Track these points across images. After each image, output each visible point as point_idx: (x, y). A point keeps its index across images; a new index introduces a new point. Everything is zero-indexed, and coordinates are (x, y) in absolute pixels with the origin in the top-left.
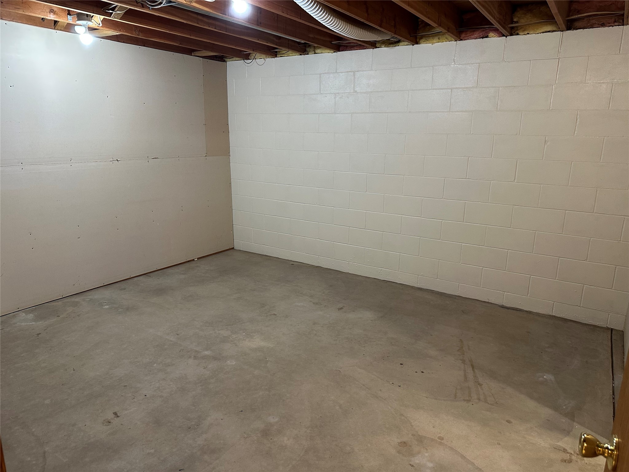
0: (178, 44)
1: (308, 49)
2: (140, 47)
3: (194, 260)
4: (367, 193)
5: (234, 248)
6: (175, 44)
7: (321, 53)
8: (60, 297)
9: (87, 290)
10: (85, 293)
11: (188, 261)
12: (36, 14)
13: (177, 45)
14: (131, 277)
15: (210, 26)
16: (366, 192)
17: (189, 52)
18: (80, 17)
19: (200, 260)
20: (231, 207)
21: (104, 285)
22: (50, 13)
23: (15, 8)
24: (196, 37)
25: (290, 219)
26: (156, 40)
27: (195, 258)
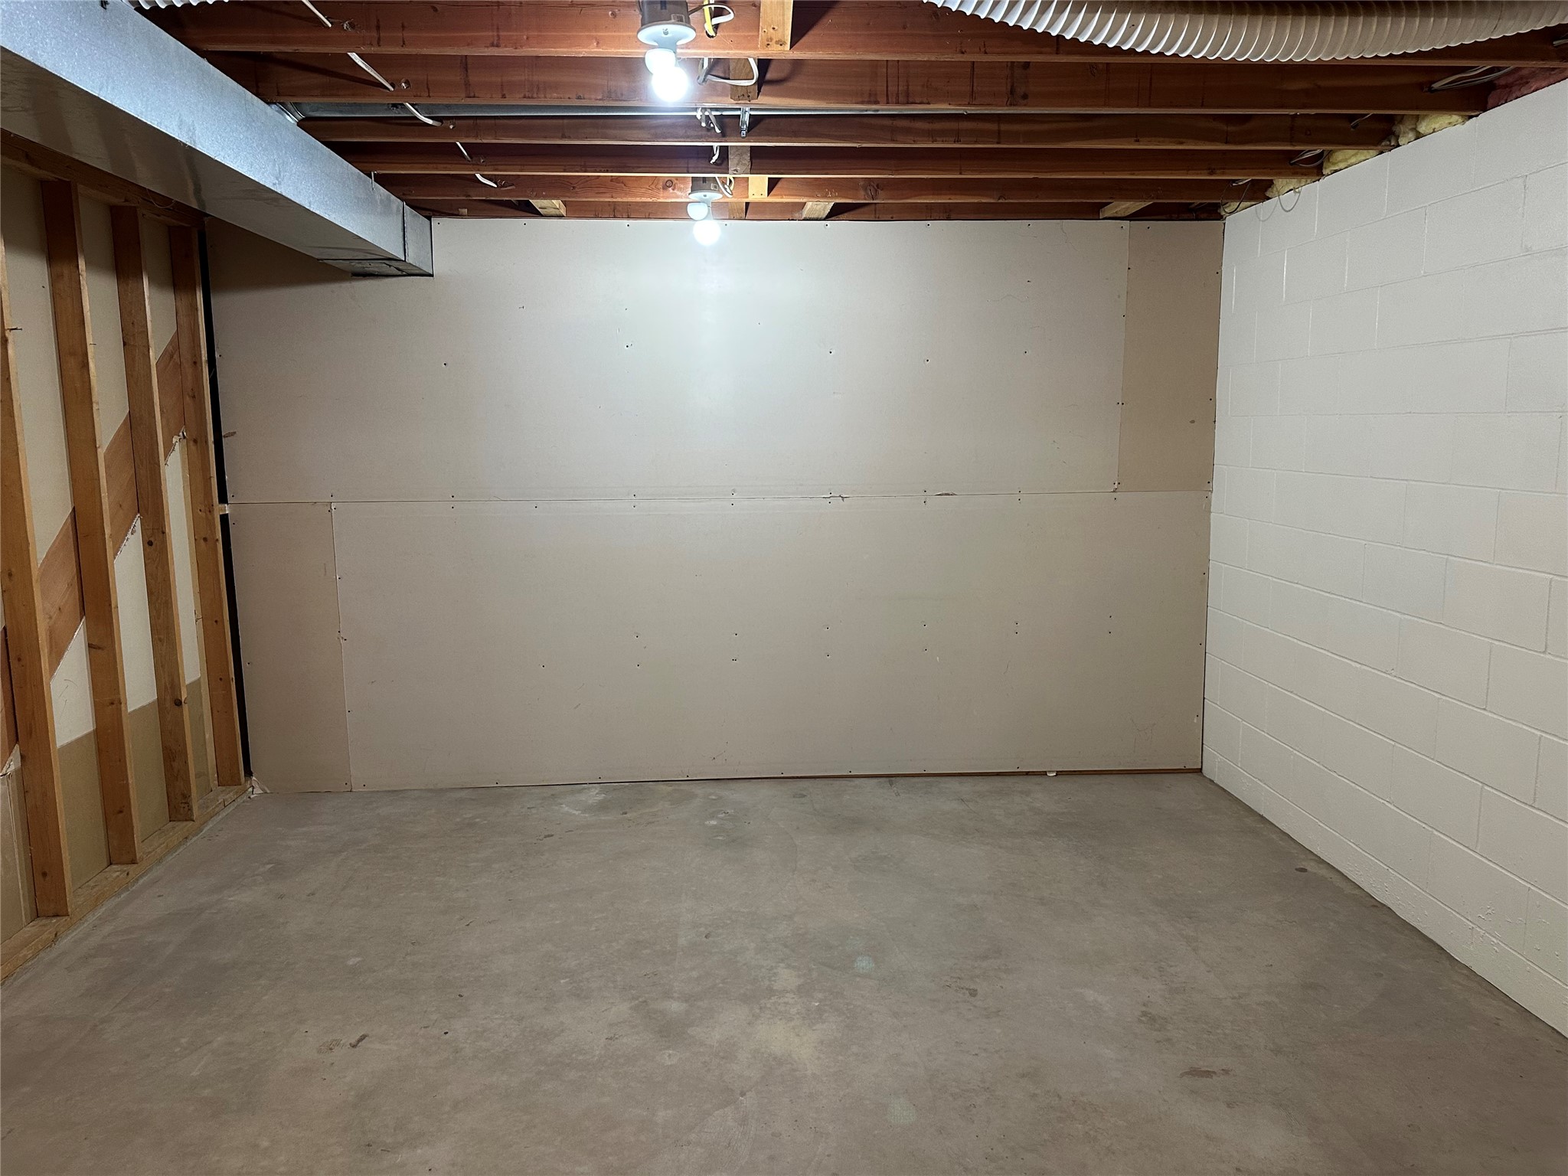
0: (994, 198)
1: (1396, 129)
2: (929, 222)
3: (1045, 773)
4: (1548, 656)
5: (1201, 769)
6: (984, 201)
7: (1434, 132)
8: (683, 777)
9: (741, 777)
10: (732, 785)
11: (1027, 773)
12: (636, 197)
13: (992, 201)
14: (850, 774)
15: (938, 139)
16: (1544, 652)
17: (1092, 212)
18: (698, 185)
19: (1060, 778)
20: (1203, 643)
21: (782, 776)
22: (664, 189)
23: (597, 193)
24: (981, 172)
25: (1323, 710)
26: (925, 199)
27: (1052, 766)
